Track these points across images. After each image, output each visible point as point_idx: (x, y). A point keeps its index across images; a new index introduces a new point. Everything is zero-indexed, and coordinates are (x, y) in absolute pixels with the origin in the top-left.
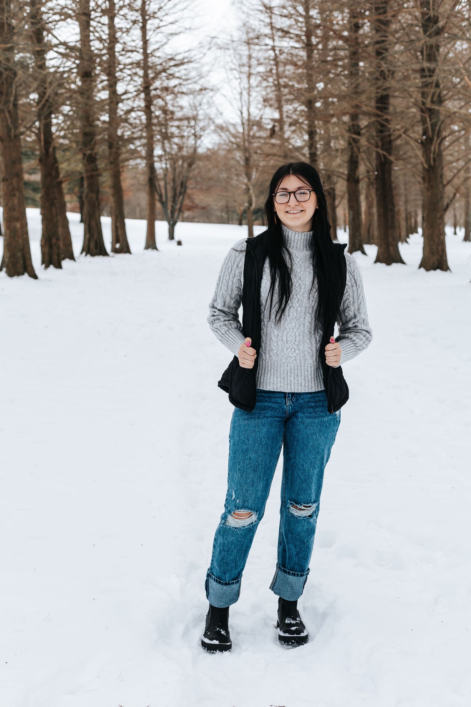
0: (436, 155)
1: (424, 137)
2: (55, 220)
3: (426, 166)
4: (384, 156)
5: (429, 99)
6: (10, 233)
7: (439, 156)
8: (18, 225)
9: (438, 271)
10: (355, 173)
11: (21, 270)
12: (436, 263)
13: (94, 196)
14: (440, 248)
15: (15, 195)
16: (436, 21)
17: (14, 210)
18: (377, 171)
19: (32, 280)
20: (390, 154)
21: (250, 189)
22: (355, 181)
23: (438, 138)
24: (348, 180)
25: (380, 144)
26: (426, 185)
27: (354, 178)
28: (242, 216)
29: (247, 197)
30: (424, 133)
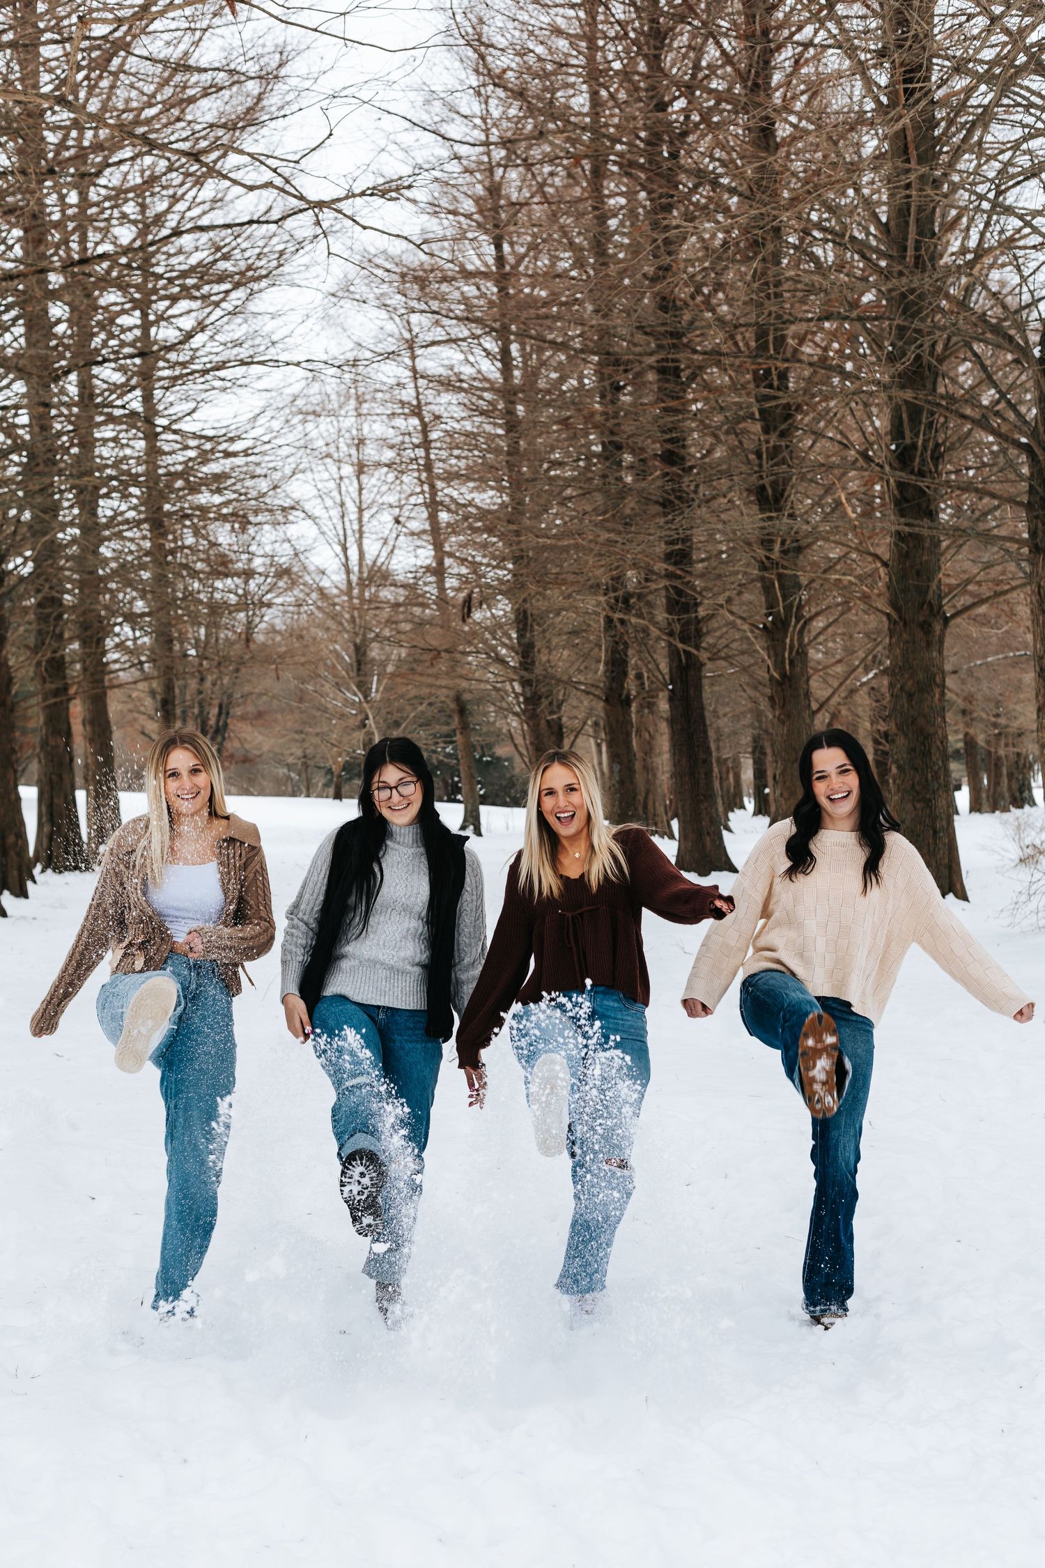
0: (794, 652)
1: (770, 619)
3: (776, 675)
4: (687, 653)
5: (777, 547)
7: (801, 653)
10: (622, 687)
13: (61, 742)
18: (672, 682)
20: (697, 647)
21: (367, 718)
22: (621, 702)
23: (798, 621)
24: (607, 700)
25: (677, 627)
26: (777, 713)
27: (620, 695)
28: (340, 776)
29: (361, 736)
30: (770, 612)
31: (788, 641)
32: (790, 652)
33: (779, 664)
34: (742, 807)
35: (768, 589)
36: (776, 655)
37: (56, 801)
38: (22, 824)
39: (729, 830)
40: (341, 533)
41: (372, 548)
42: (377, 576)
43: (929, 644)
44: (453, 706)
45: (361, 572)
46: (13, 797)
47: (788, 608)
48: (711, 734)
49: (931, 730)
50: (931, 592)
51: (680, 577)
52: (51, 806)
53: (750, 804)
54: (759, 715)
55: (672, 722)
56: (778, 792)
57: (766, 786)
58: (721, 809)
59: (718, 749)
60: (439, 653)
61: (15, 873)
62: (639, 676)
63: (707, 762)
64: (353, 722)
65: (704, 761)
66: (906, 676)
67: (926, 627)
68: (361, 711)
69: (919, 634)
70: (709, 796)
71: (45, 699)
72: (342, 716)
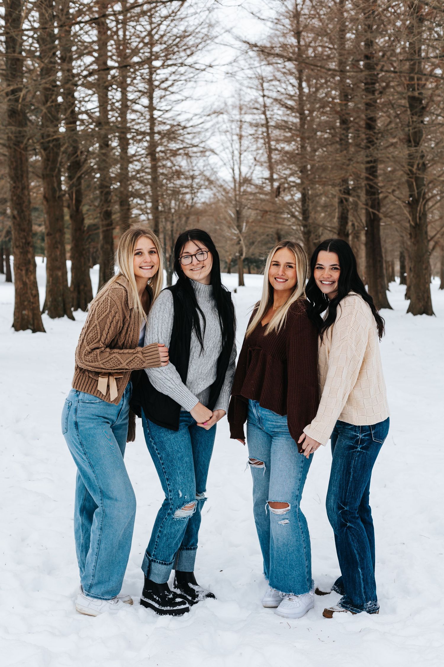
0: (421, 214)
1: (411, 199)
2: (83, 269)
3: (413, 224)
4: (374, 214)
5: (415, 167)
6: (53, 280)
7: (424, 215)
8: (60, 274)
9: (424, 315)
10: (345, 228)
11: (62, 313)
12: (423, 308)
13: (109, 247)
14: (426, 295)
15: (57, 248)
16: (420, 100)
17: (57, 260)
18: (367, 227)
19: (70, 321)
20: (379, 211)
21: (240, 240)
22: (345, 236)
23: (423, 199)
24: (339, 235)
25: (370, 203)
26: (413, 241)
27: (345, 232)
28: (230, 264)
29: (238, 247)
30: (411, 196)
31: (419, 209)
32: (420, 214)
33: (414, 219)
34: (394, 281)
35: (410, 186)
36: (413, 215)
39: (389, 290)
40: (232, 164)
41: (245, 170)
42: (247, 181)
44: (276, 236)
45: (240, 179)
47: (419, 193)
48: (383, 250)
51: (371, 180)
53: (398, 280)
54: (403, 242)
55: (366, 244)
56: (412, 275)
57: (405, 272)
58: (386, 281)
59: (386, 256)
61: (83, 301)
62: (353, 225)
63: (381, 262)
64: (236, 241)
68: (238, 237)
70: (381, 276)
71: (102, 227)
72: (232, 240)
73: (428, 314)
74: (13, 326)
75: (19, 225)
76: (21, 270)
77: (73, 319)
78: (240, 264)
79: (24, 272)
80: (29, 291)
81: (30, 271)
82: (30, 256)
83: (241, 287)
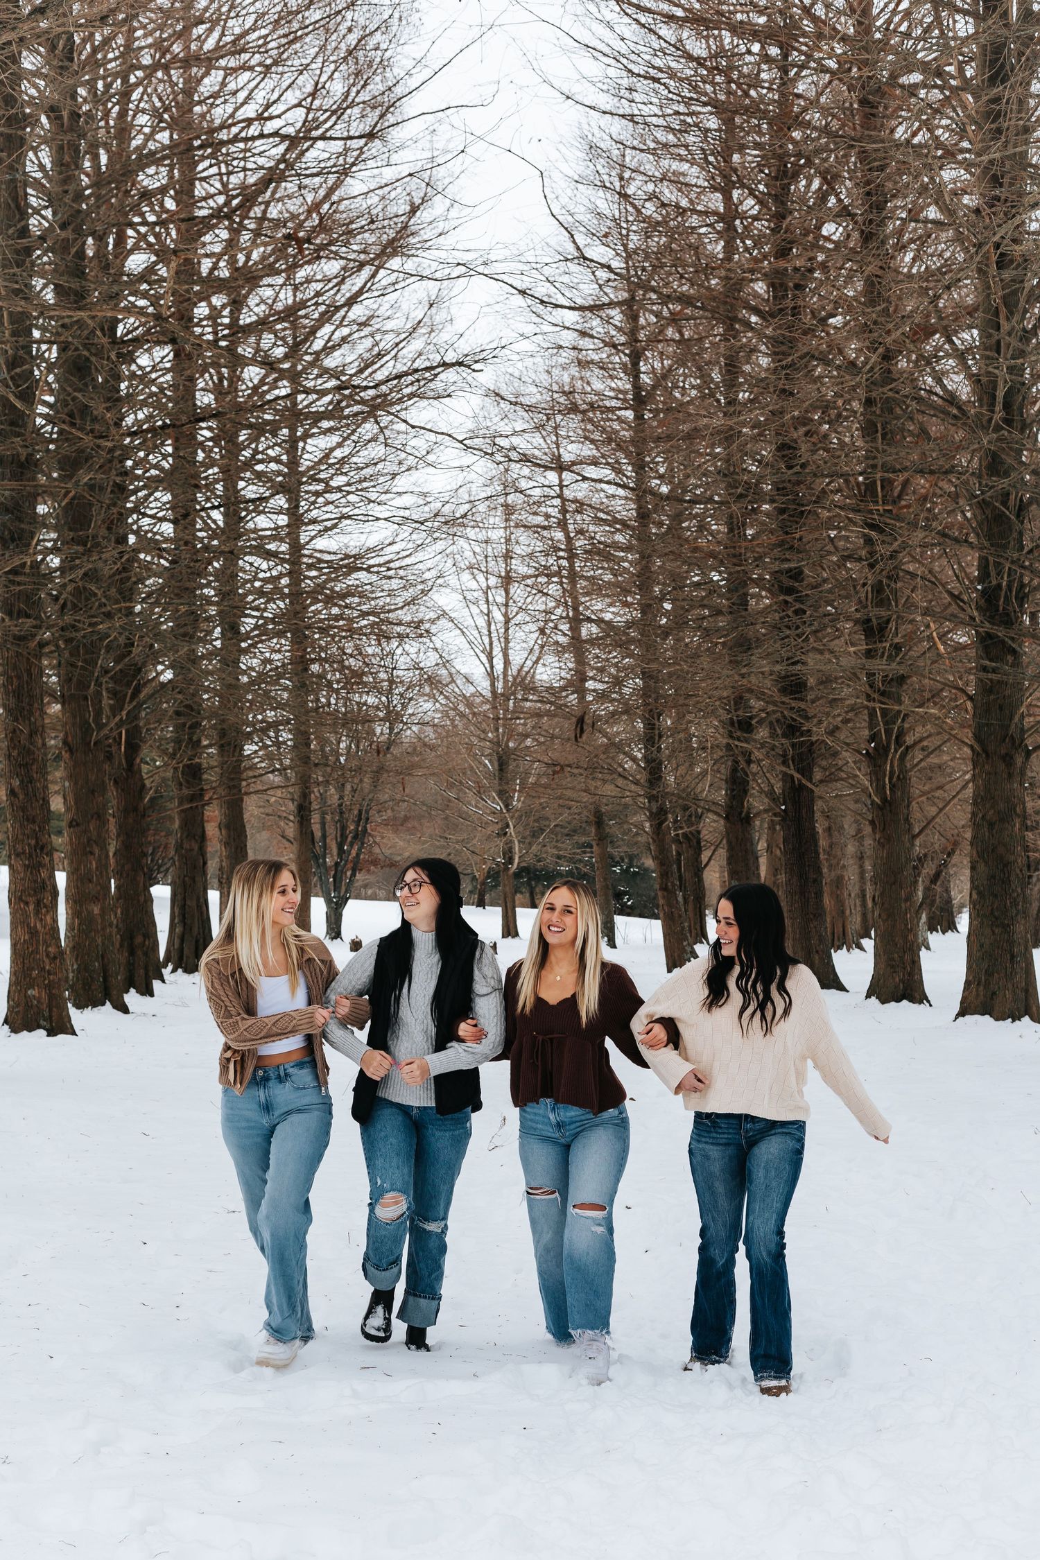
0: (895, 779)
1: (873, 745)
3: (877, 800)
7: (901, 781)
9: (905, 1003)
11: (100, 995)
12: (901, 987)
15: (92, 853)
17: (90, 881)
18: (785, 803)
19: (118, 1015)
21: (508, 826)
22: (741, 820)
23: (898, 747)
24: (727, 818)
26: (877, 836)
27: (740, 813)
28: (483, 883)
29: (500, 843)
30: (873, 738)
31: (888, 767)
32: (890, 779)
33: (880, 789)
35: (872, 718)
36: (878, 780)
37: (188, 903)
38: (153, 923)
40: (486, 641)
41: (517, 658)
43: (1010, 775)
46: (142, 899)
47: (889, 733)
49: (1012, 858)
50: (1013, 726)
52: (183, 907)
60: (562, 768)
61: (142, 972)
63: (817, 882)
64: (496, 828)
65: (815, 881)
66: (988, 806)
67: (1008, 759)
68: (502, 819)
69: (1001, 766)
71: (180, 804)
72: (485, 825)
73: (912, 1000)
74: (6, 1022)
75: (23, 809)
76: (27, 903)
77: (125, 1010)
78: (506, 884)
79: (32, 907)
80: (42, 948)
81: (45, 906)
82: (44, 874)
83: (509, 940)
